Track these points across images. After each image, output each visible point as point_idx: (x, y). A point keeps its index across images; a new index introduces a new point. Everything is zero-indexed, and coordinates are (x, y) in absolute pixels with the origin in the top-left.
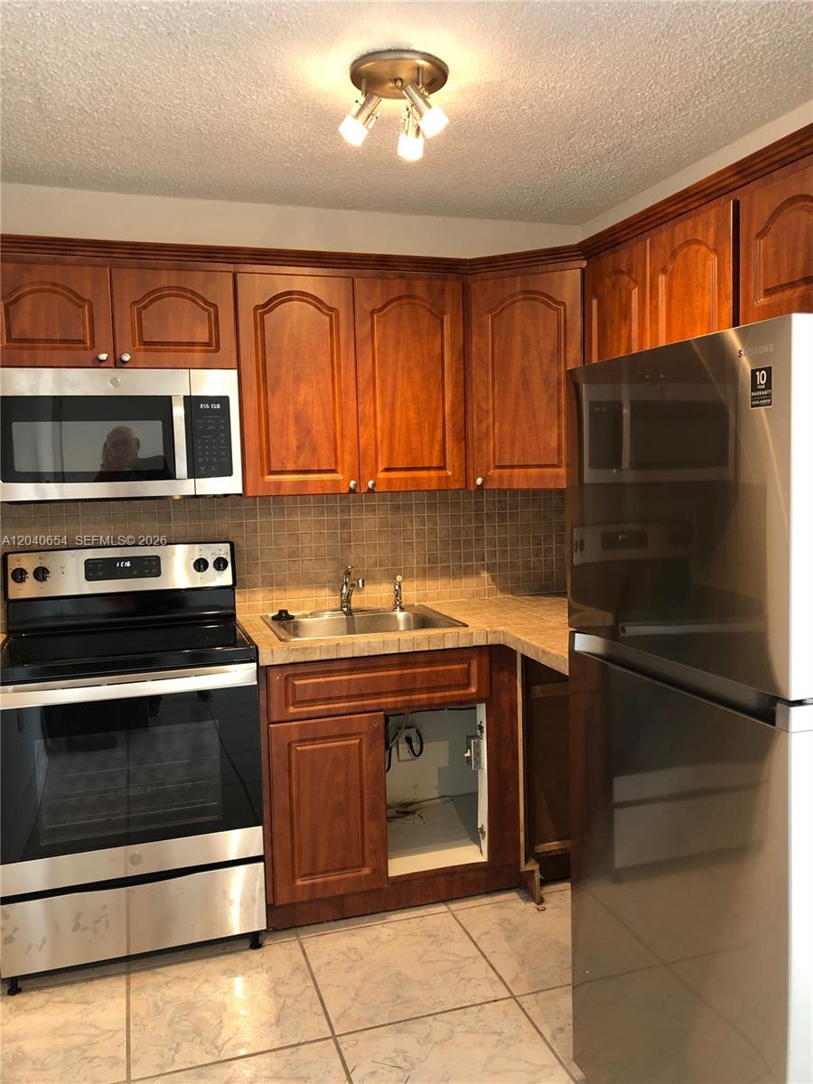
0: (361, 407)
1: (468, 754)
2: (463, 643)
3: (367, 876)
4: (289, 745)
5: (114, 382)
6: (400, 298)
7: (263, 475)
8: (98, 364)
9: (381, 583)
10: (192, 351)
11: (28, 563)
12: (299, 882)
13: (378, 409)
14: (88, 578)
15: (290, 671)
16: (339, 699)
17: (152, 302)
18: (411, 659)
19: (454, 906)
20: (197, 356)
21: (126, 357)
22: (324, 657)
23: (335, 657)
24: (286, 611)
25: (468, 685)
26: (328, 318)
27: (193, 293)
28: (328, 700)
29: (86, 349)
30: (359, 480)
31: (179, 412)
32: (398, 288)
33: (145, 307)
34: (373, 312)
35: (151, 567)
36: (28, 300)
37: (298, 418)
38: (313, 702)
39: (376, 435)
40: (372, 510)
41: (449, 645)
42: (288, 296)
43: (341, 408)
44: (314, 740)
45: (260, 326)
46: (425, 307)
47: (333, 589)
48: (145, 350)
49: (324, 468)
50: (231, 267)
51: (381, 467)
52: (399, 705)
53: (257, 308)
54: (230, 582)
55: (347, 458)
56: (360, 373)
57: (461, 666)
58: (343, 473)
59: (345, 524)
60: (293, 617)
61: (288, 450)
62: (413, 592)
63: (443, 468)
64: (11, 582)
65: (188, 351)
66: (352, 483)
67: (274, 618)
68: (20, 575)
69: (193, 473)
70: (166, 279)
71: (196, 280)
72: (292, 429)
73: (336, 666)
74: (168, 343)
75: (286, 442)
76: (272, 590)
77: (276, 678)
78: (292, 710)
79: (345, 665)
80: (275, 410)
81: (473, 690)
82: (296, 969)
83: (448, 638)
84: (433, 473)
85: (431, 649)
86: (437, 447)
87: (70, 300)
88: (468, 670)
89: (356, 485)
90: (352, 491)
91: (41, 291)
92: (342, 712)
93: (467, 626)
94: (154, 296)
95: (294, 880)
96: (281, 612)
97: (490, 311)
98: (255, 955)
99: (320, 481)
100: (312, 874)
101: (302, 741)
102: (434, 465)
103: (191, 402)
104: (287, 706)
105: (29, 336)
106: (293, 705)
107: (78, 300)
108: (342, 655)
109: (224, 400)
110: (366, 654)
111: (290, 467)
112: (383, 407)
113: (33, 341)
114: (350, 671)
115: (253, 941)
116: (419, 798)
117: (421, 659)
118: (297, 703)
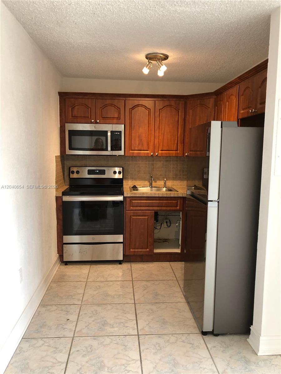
0: (155, 134)
1: (177, 225)
2: (176, 196)
3: (148, 251)
4: (130, 217)
5: (95, 127)
6: (167, 106)
7: (129, 151)
8: (92, 123)
9: (161, 181)
10: (114, 120)
11: (75, 169)
12: (131, 250)
13: (160, 135)
14: (88, 174)
15: (131, 198)
16: (143, 206)
17: (104, 108)
18: (162, 198)
19: (171, 263)
20: (115, 121)
21: (98, 121)
22: (140, 196)
23: (142, 196)
24: (135, 186)
25: (177, 207)
26: (148, 111)
27: (115, 105)
28: (140, 206)
29: (89, 119)
30: (154, 153)
31: (109, 134)
32: (167, 103)
33: (103, 109)
34: (160, 109)
35: (103, 172)
36: (76, 107)
37: (139, 137)
38: (137, 206)
39: (159, 141)
40: (160, 161)
41: (172, 196)
42: (138, 105)
43: (150, 134)
44: (136, 216)
45: (131, 113)
46: (174, 108)
47: (148, 181)
48: (103, 119)
49: (145, 149)
50: (124, 99)
51: (160, 150)
52: (158, 210)
53: (130, 109)
54: (122, 177)
55: (151, 147)
56: (155, 125)
57: (175, 202)
58: (150, 151)
59: (153, 165)
60: (137, 187)
61: (136, 144)
62: (170, 184)
63: (177, 150)
64: (71, 174)
65: (113, 120)
66: (152, 153)
67: (132, 187)
68: (73, 172)
69: (112, 150)
70: (108, 102)
71: (115, 102)
72: (137, 139)
73: (142, 198)
74: (108, 118)
75: (136, 142)
76: (133, 180)
77: (128, 200)
78: (131, 208)
79: (145, 198)
80: (133, 135)
81: (178, 208)
82: (128, 269)
83: (172, 194)
84: (174, 152)
85: (167, 196)
86: (176, 145)
87: (86, 107)
88: (177, 202)
89: (153, 154)
90: (152, 156)
91: (79, 105)
92: (144, 210)
93: (178, 192)
94: (105, 106)
95: (130, 249)
96: (134, 186)
97: (191, 109)
98: (120, 265)
99: (144, 153)
100: (135, 249)
101: (133, 216)
102: (174, 150)
103: (112, 132)
104: (130, 207)
105: (76, 116)
106: (132, 207)
107: (88, 107)
108: (144, 196)
109: (120, 132)
110: (150, 196)
111: (136, 149)
112: (161, 134)
113: (77, 117)
114: (146, 200)
115: (120, 262)
116: (169, 238)
117: (165, 199)
118: (133, 206)
